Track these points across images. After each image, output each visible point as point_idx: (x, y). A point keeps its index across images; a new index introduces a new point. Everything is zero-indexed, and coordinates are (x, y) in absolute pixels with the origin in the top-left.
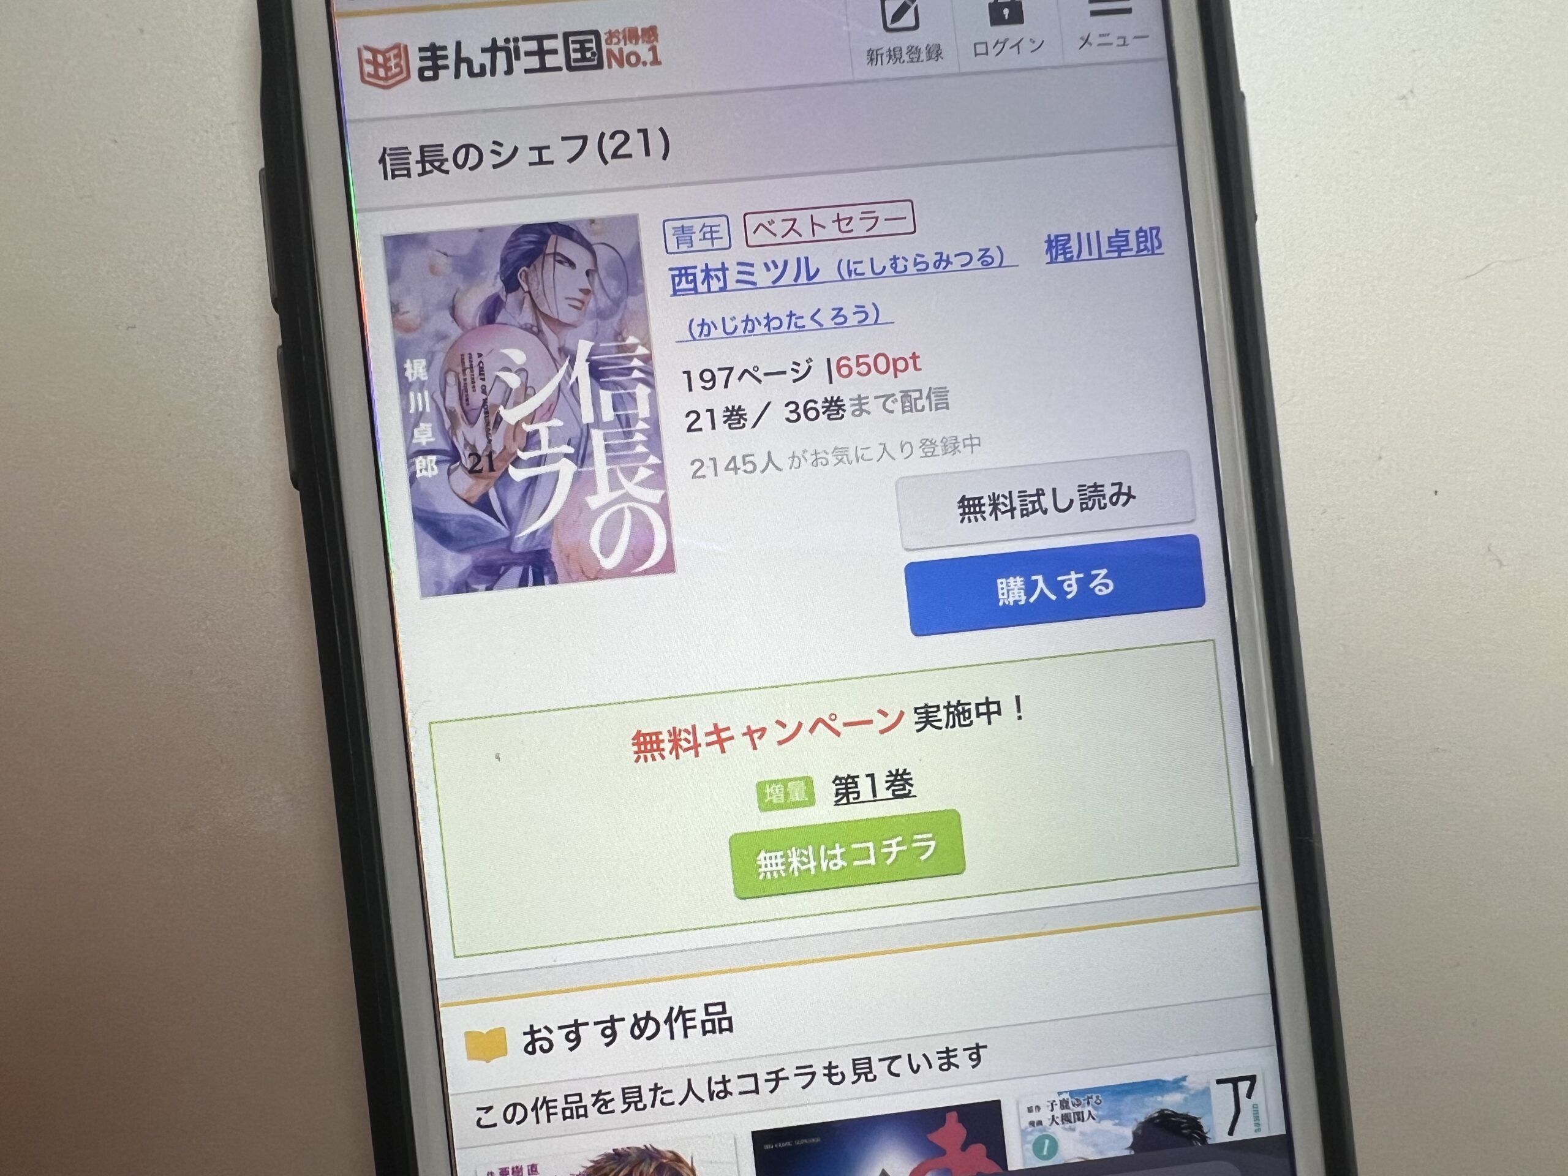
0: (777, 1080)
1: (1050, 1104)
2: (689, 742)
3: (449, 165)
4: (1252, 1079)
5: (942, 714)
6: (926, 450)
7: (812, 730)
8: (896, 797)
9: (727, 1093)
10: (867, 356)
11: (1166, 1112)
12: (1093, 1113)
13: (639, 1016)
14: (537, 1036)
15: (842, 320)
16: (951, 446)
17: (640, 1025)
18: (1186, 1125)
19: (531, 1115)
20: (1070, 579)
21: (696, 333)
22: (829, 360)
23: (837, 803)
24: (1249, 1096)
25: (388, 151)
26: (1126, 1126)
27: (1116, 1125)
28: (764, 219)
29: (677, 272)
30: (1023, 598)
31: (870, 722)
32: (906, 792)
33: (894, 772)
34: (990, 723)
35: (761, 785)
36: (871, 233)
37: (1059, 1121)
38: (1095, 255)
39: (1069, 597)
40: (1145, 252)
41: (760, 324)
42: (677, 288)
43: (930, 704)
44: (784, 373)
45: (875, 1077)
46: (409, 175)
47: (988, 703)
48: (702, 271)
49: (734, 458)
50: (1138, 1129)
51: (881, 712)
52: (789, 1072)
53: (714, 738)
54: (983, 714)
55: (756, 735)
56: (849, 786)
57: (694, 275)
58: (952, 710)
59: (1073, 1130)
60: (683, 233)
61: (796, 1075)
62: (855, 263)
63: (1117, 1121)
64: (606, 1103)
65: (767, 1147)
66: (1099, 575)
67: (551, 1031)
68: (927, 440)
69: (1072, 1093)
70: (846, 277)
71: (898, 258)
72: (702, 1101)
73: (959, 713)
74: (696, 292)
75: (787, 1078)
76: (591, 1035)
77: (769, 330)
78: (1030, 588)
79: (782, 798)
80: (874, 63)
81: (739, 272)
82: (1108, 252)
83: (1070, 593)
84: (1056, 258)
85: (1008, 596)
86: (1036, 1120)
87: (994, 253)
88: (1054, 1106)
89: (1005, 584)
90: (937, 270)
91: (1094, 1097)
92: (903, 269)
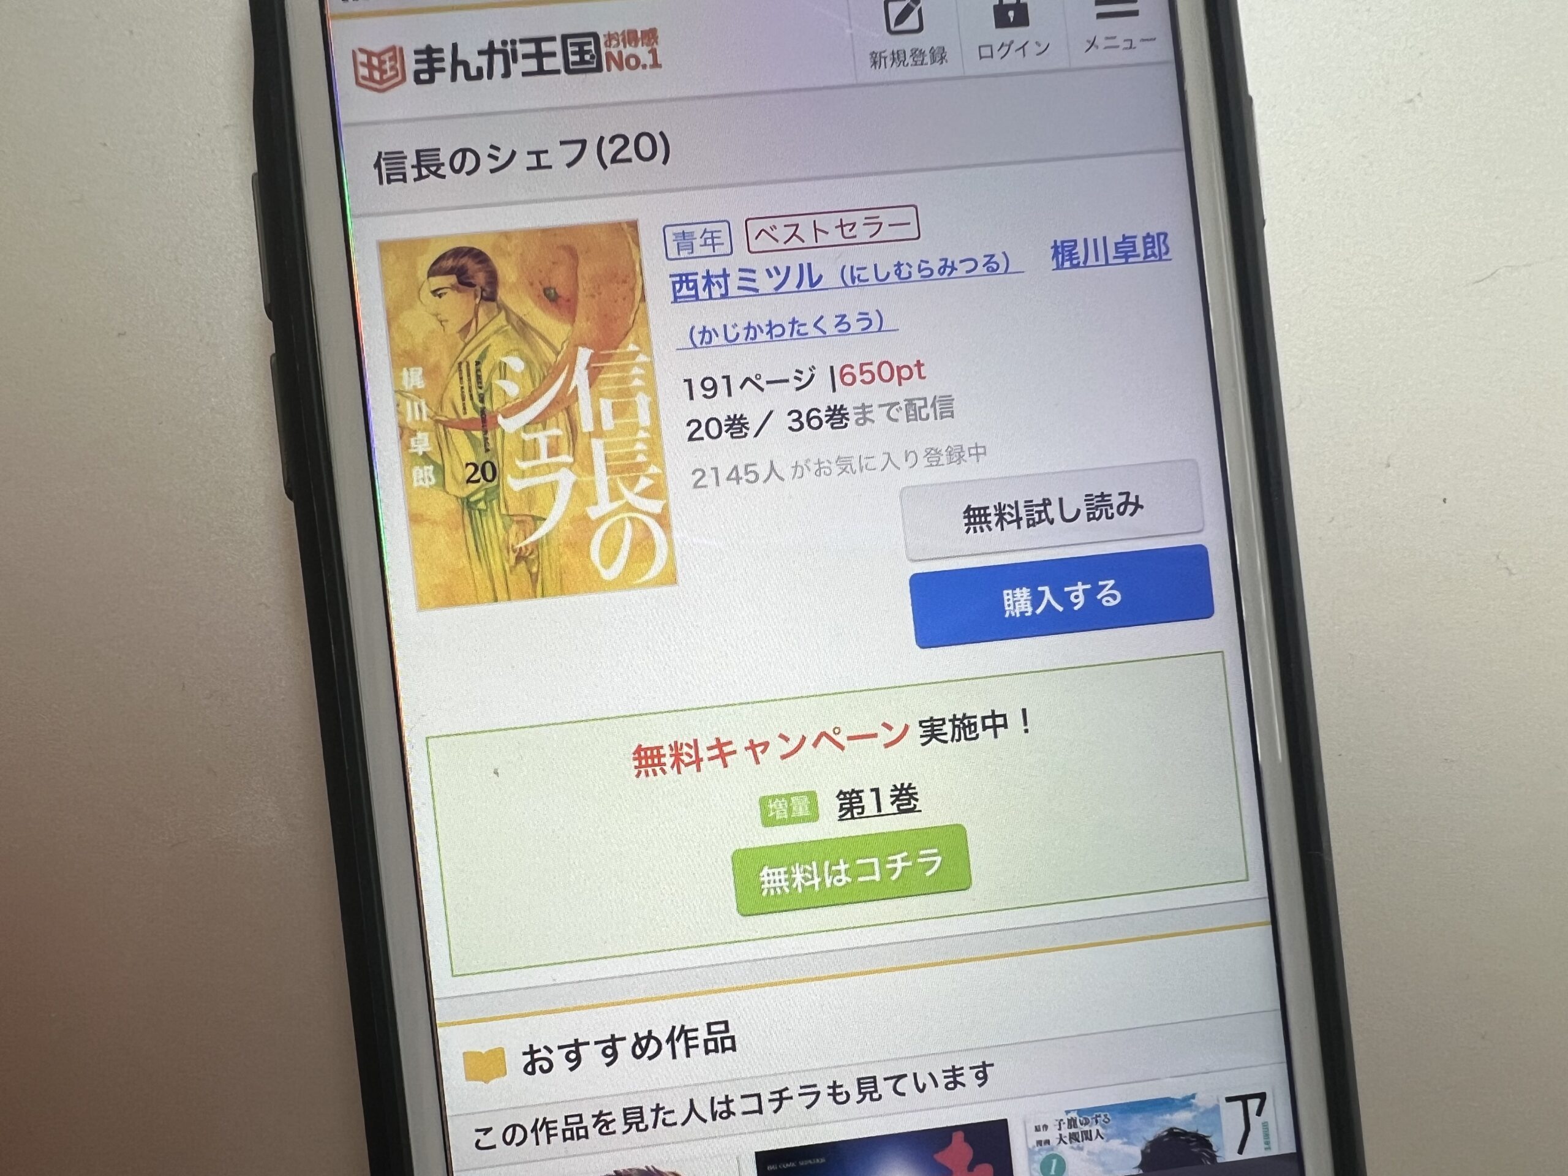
0: (781, 1100)
1: (1058, 1123)
2: (691, 756)
3: (445, 170)
4: (1262, 1097)
5: (948, 728)
6: (930, 459)
7: (815, 745)
8: (901, 812)
9: (730, 1113)
10: (871, 364)
11: (1175, 1130)
12: (1101, 1131)
13: (640, 1036)
14: (536, 1056)
15: (845, 327)
16: (956, 455)
17: (642, 1044)
19: (531, 1136)
20: (1077, 591)
21: (697, 342)
22: (832, 368)
23: (841, 819)
24: (1259, 1113)
25: (383, 156)
26: (1134, 1145)
27: (1124, 1143)
28: (766, 224)
29: (678, 279)
30: (1030, 609)
31: (875, 735)
32: (912, 806)
33: (899, 787)
34: (996, 736)
35: (763, 801)
36: (874, 239)
37: (1067, 1140)
38: (1102, 261)
39: (1076, 608)
40: (1152, 258)
41: (762, 331)
42: (678, 294)
43: (935, 718)
44: (787, 381)
45: (880, 1096)
46: (404, 180)
47: (994, 716)
48: (703, 278)
49: (736, 468)
50: (1146, 1148)
51: (885, 725)
52: (793, 1091)
53: (716, 752)
54: (989, 727)
55: (759, 750)
56: (854, 800)
57: (695, 281)
58: (957, 723)
59: (1081, 1149)
60: (684, 239)
61: (800, 1095)
62: (858, 269)
63: (1126, 1140)
64: (607, 1124)
65: (770, 1168)
66: (1106, 585)
67: (550, 1051)
68: (932, 449)
69: (1080, 1112)
70: (850, 283)
71: (902, 264)
72: (705, 1121)
73: (964, 726)
74: (698, 299)
75: (791, 1098)
76: (591, 1055)
77: (771, 337)
78: (1037, 599)
79: (786, 813)
80: (878, 66)
81: (741, 279)
82: (1115, 257)
83: (1076, 604)
84: (1063, 264)
85: (1015, 608)
86: (1043, 1139)
87: (999, 258)
88: (1062, 1125)
89: (1011, 594)
90: (942, 277)
91: (1102, 1116)
92: (907, 276)
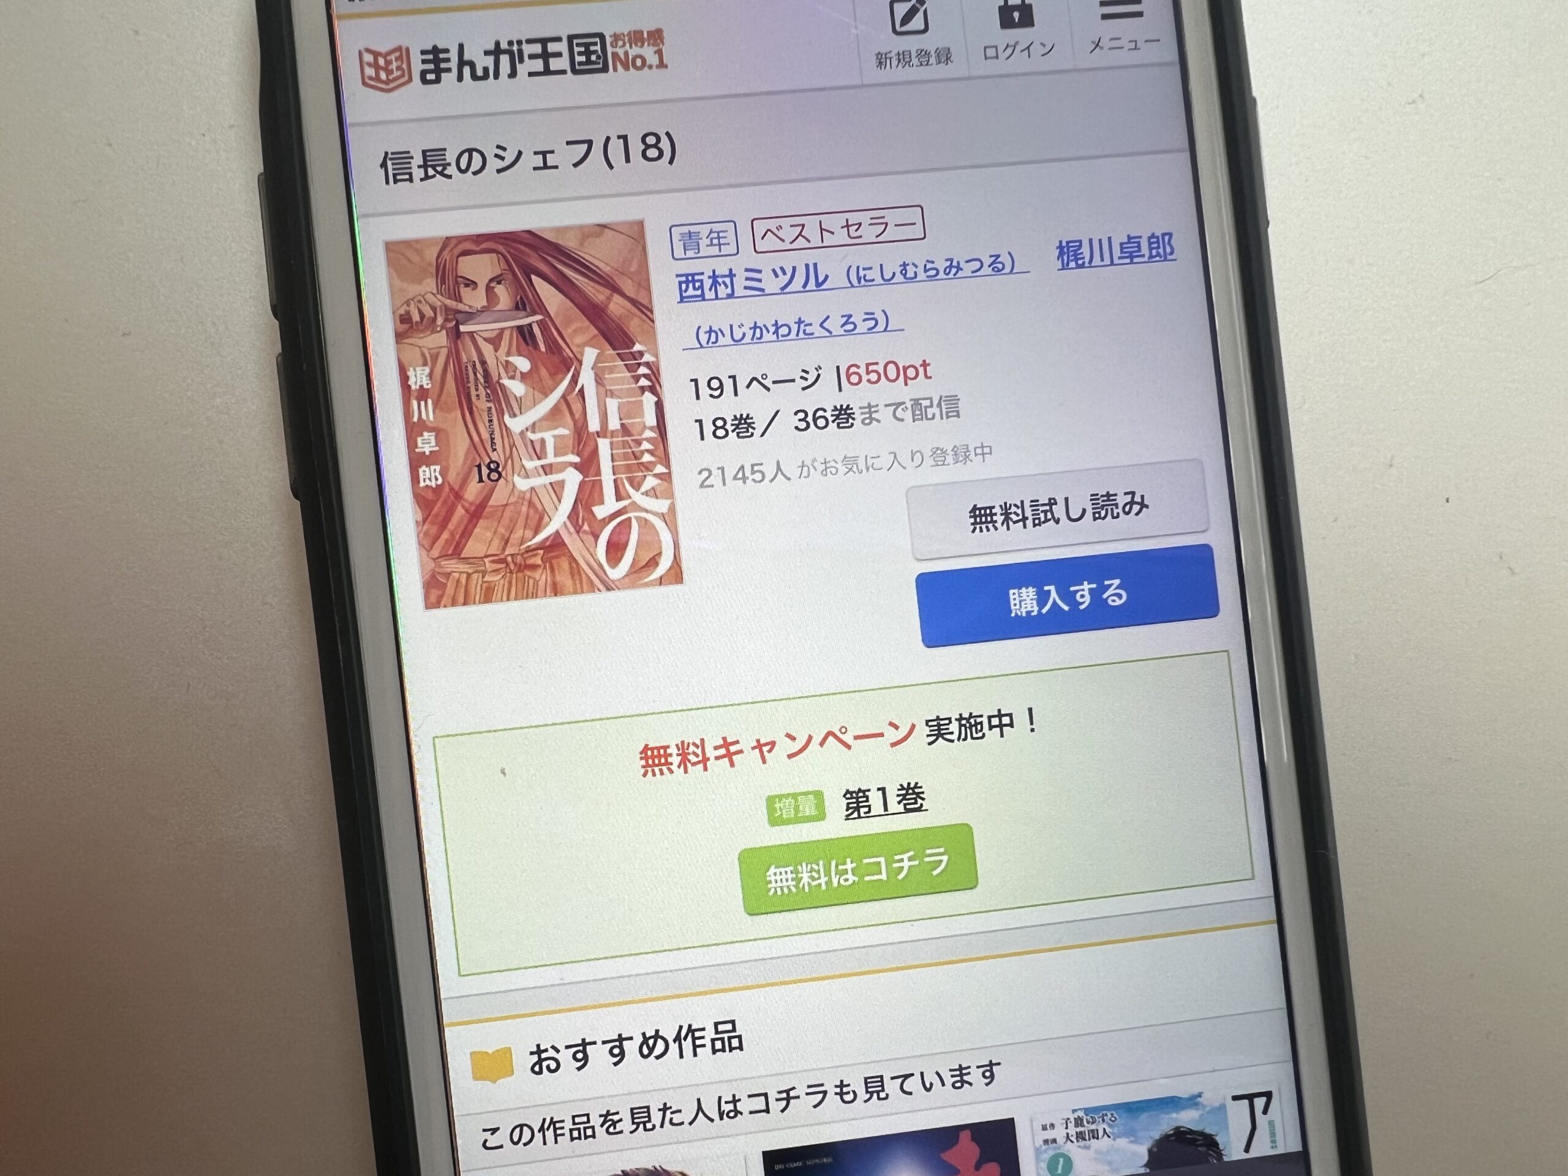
0: (788, 1099)
1: (1064, 1121)
2: (697, 756)
3: (452, 170)
4: (1268, 1095)
5: (954, 727)
6: (937, 459)
7: (822, 744)
8: (908, 811)
9: (737, 1112)
10: (877, 364)
11: (1182, 1129)
12: (1108, 1130)
13: (648, 1035)
14: (544, 1056)
15: (851, 327)
16: (962, 454)
17: (649, 1044)
18: (1202, 1142)
19: (538, 1136)
20: (1083, 590)
21: (704, 341)
22: (838, 368)
23: (847, 818)
24: (1265, 1112)
25: (390, 156)
26: (1141, 1144)
27: (1132, 1142)
28: (772, 224)
29: (684, 279)
30: (1036, 609)
31: (881, 735)
32: (918, 806)
33: (906, 786)
34: (1002, 736)
35: (771, 801)
36: (880, 239)
37: (1074, 1139)
38: (1107, 261)
39: (1082, 607)
40: (1158, 258)
41: (768, 331)
42: (684, 295)
43: (941, 717)
44: (793, 381)
45: (887, 1095)
46: (411, 180)
47: (1000, 716)
48: (709, 277)
49: (742, 467)
50: (1153, 1146)
51: (892, 724)
52: (802, 1090)
53: (723, 751)
54: (996, 726)
55: (765, 749)
56: (860, 800)
57: (701, 281)
58: (964, 722)
59: (1087, 1148)
60: (690, 239)
61: (807, 1094)
62: (864, 269)
63: (1132, 1139)
64: (614, 1123)
65: (778, 1167)
66: (1111, 585)
67: (558, 1051)
68: (938, 448)
69: (1087, 1111)
70: (855, 283)
71: (908, 265)
72: (712, 1120)
73: (971, 726)
74: (704, 299)
75: (798, 1097)
76: (599, 1054)
77: (778, 337)
78: (1042, 598)
79: (793, 812)
80: (883, 68)
81: (747, 279)
82: (1120, 258)
83: (1082, 604)
84: (1068, 264)
85: (1021, 607)
86: (1050, 1138)
87: (1005, 259)
88: (1069, 1124)
89: (1017, 595)
90: (947, 277)
91: (1109, 1114)
92: (913, 275)
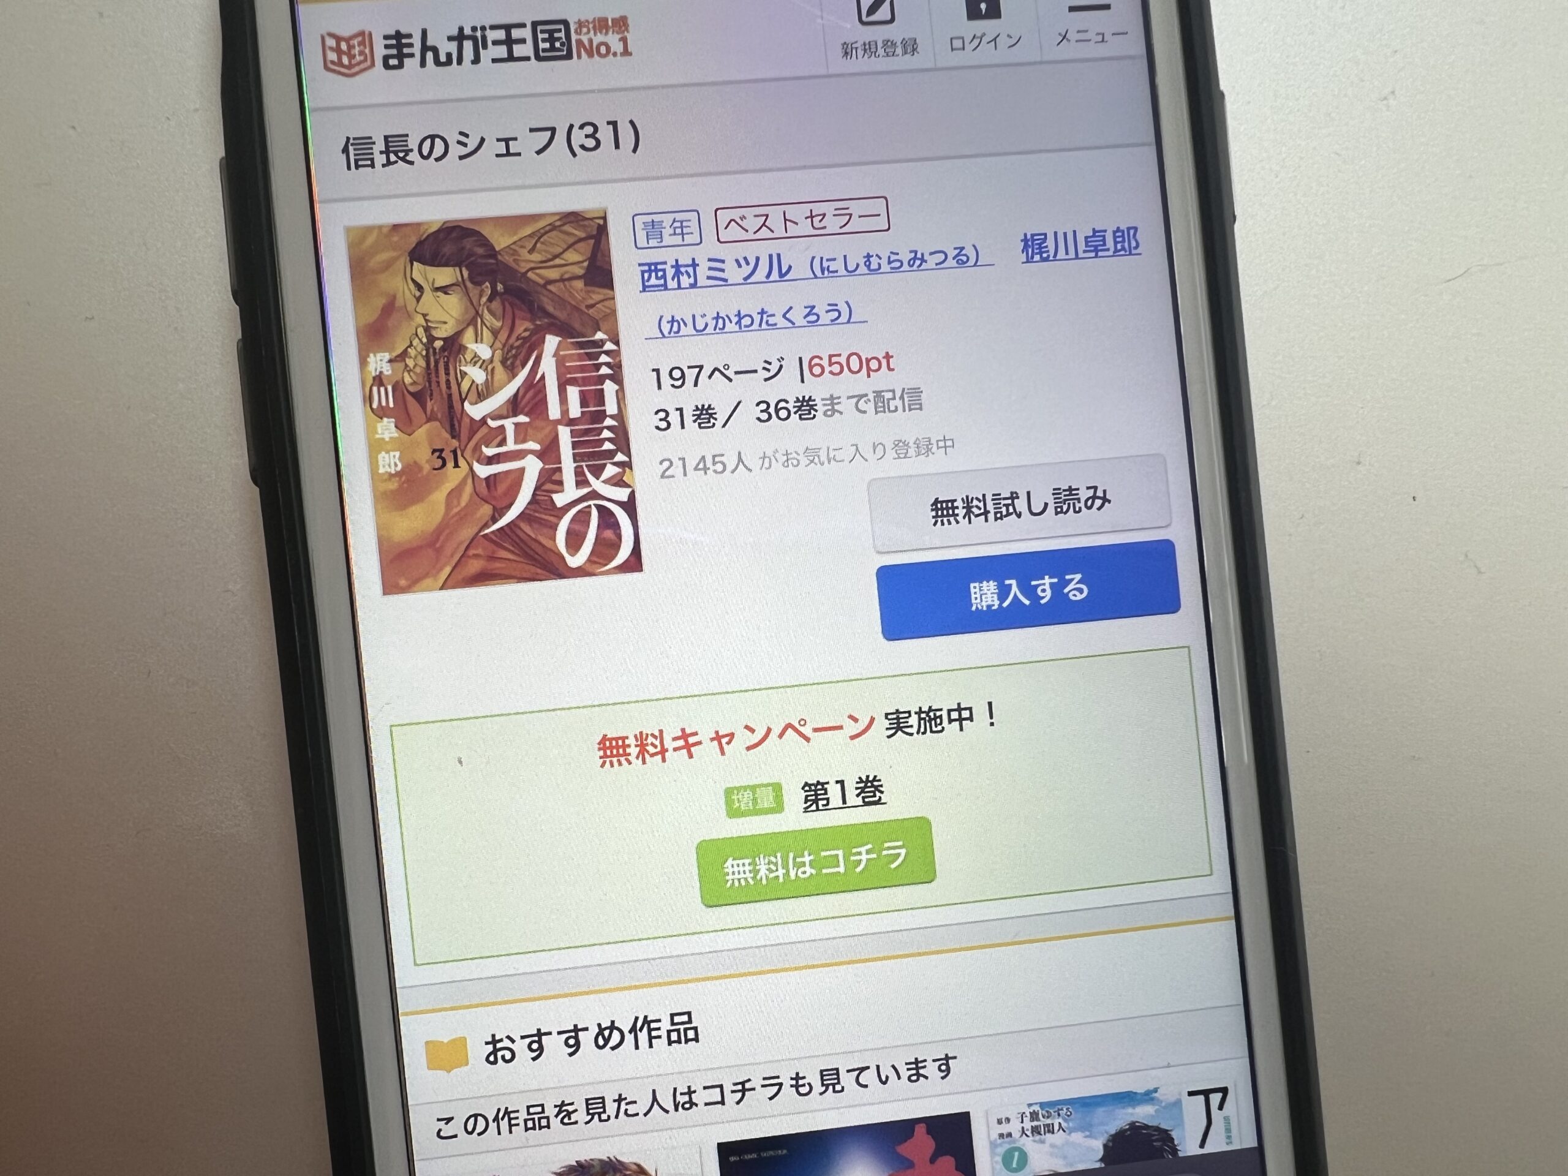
0: (744, 1091)
1: (1020, 1115)
3: (414, 156)
4: (1224, 1091)
5: (913, 720)
6: (898, 452)
7: (781, 736)
8: (866, 804)
9: (692, 1104)
10: (839, 355)
11: (1137, 1124)
12: (1064, 1125)
13: (603, 1026)
14: (499, 1045)
15: (814, 318)
16: (925, 447)
17: (605, 1035)
19: (493, 1126)
20: (1044, 584)
21: (666, 331)
22: (800, 359)
23: (806, 810)
24: (1221, 1108)
25: (351, 141)
26: (1096, 1138)
27: (1086, 1137)
28: (735, 214)
29: (646, 268)
30: (997, 603)
31: (840, 728)
32: (877, 798)
33: (864, 779)
34: (961, 729)
35: (728, 792)
36: (844, 230)
37: (1029, 1133)
38: (1072, 254)
39: (1043, 602)
40: (1122, 253)
41: (731, 322)
42: (647, 284)
43: (901, 710)
44: (755, 371)
45: (843, 1088)
46: (373, 166)
47: (959, 709)
48: (672, 267)
49: (703, 458)
50: (1109, 1140)
51: (851, 717)
52: (756, 1082)
53: (681, 743)
54: (955, 720)
55: (724, 741)
56: (819, 792)
57: (664, 271)
58: (923, 715)
59: (1042, 1142)
60: (653, 228)
61: (763, 1086)
62: (828, 260)
63: (1088, 1133)
64: (569, 1114)
65: (732, 1159)
66: (1072, 580)
67: (513, 1041)
68: (901, 441)
69: (1042, 1105)
70: (819, 274)
71: (872, 256)
72: (667, 1112)
73: (930, 719)
74: (666, 289)
75: (753, 1089)
76: (554, 1045)
77: (740, 327)
78: (1003, 592)
79: (751, 804)
80: (849, 59)
81: (710, 269)
82: (1085, 251)
83: (1043, 598)
84: (1032, 257)
85: (981, 601)
86: (1005, 1132)
87: (970, 251)
88: (1024, 1119)
89: (978, 588)
90: (911, 269)
91: (1065, 1109)
92: (876, 267)
